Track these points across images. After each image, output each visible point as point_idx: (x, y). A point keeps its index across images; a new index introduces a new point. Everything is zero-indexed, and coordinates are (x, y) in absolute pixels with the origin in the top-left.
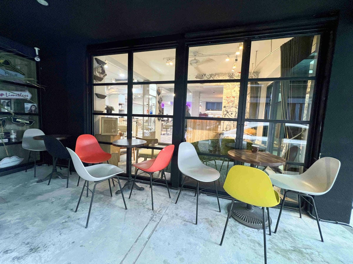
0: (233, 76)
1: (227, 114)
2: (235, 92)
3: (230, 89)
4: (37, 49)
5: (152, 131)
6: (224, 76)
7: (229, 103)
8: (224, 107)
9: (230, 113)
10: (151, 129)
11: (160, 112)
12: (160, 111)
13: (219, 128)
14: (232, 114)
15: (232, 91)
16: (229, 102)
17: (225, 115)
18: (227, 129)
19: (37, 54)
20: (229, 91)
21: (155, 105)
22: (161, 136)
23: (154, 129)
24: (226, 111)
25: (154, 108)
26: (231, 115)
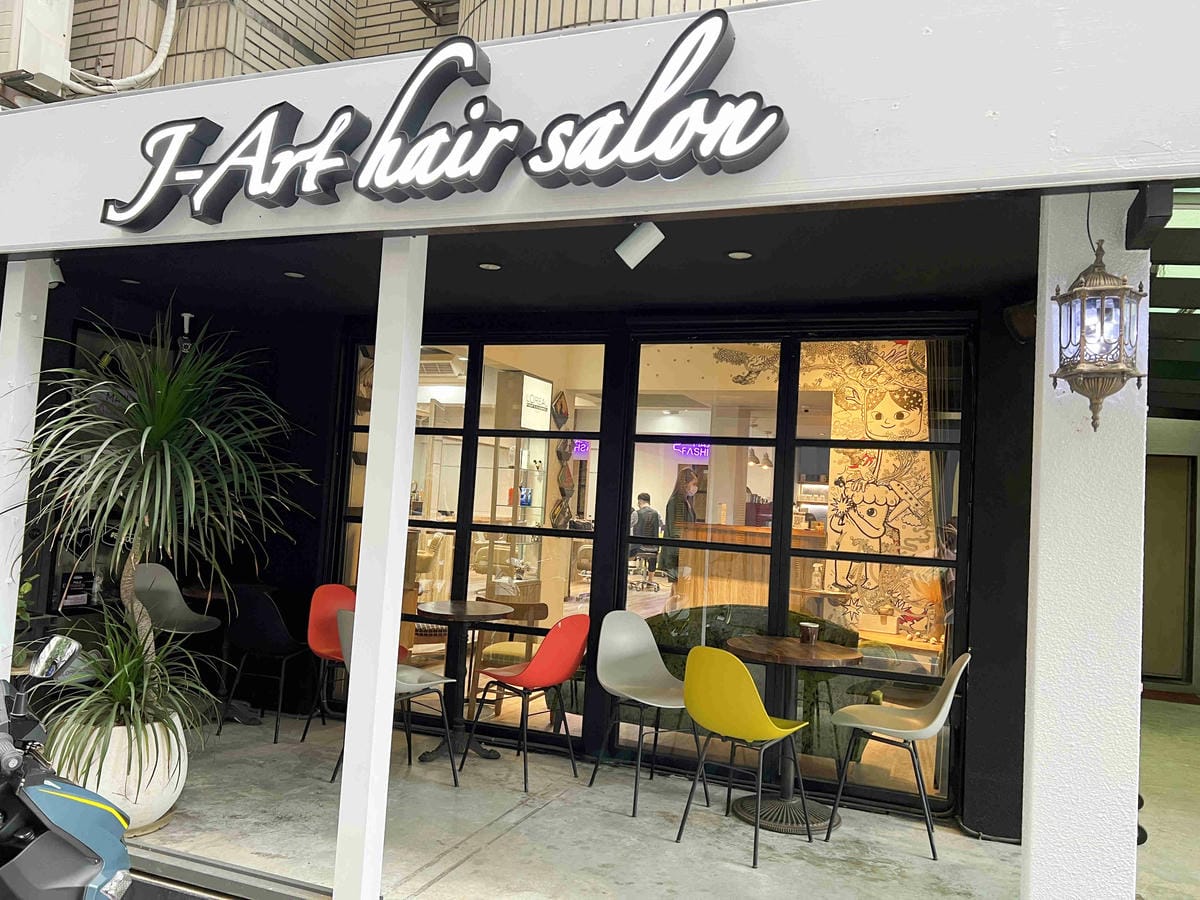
0: (870, 354)
1: (851, 512)
2: (882, 422)
3: (858, 408)
4: (187, 317)
5: (527, 577)
6: (833, 355)
7: (856, 466)
8: (837, 483)
9: (863, 509)
10: (521, 572)
11: (563, 494)
12: (562, 490)
13: (816, 571)
14: (871, 512)
15: (870, 418)
16: (857, 460)
17: (842, 518)
18: (852, 577)
19: (186, 331)
20: (857, 414)
21: (544, 466)
22: (565, 604)
23: (535, 572)
24: (845, 498)
25: (539, 479)
26: (867, 517)
